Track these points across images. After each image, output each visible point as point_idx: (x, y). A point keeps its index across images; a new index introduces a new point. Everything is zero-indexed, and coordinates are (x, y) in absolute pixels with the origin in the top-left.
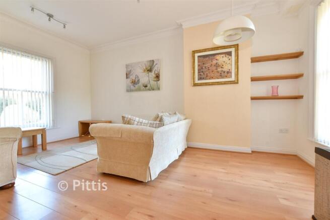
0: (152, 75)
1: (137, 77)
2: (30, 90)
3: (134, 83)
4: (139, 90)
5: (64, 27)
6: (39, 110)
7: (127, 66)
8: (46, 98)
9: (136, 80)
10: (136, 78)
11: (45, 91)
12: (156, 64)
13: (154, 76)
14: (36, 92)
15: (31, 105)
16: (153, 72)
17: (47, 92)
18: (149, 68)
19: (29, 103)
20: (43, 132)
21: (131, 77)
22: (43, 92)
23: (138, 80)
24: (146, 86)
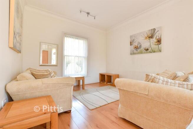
0: (154, 40)
1: (139, 43)
2: (78, 55)
3: (136, 48)
4: (141, 53)
5: (95, 18)
6: (81, 66)
7: (131, 37)
8: (85, 60)
9: (139, 46)
10: (138, 45)
11: (84, 56)
12: (158, 31)
13: (156, 41)
14: (81, 57)
15: (78, 64)
16: (155, 38)
17: (85, 57)
18: (151, 35)
19: (77, 63)
20: (83, 78)
21: (134, 44)
22: (83, 57)
23: (140, 46)
24: (147, 50)
